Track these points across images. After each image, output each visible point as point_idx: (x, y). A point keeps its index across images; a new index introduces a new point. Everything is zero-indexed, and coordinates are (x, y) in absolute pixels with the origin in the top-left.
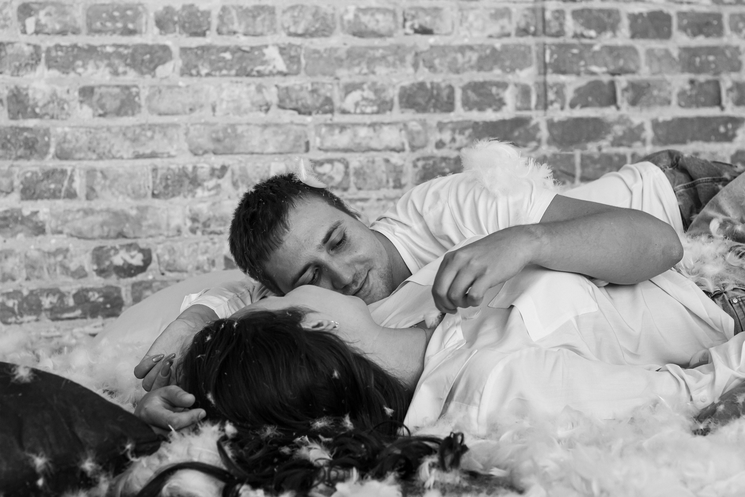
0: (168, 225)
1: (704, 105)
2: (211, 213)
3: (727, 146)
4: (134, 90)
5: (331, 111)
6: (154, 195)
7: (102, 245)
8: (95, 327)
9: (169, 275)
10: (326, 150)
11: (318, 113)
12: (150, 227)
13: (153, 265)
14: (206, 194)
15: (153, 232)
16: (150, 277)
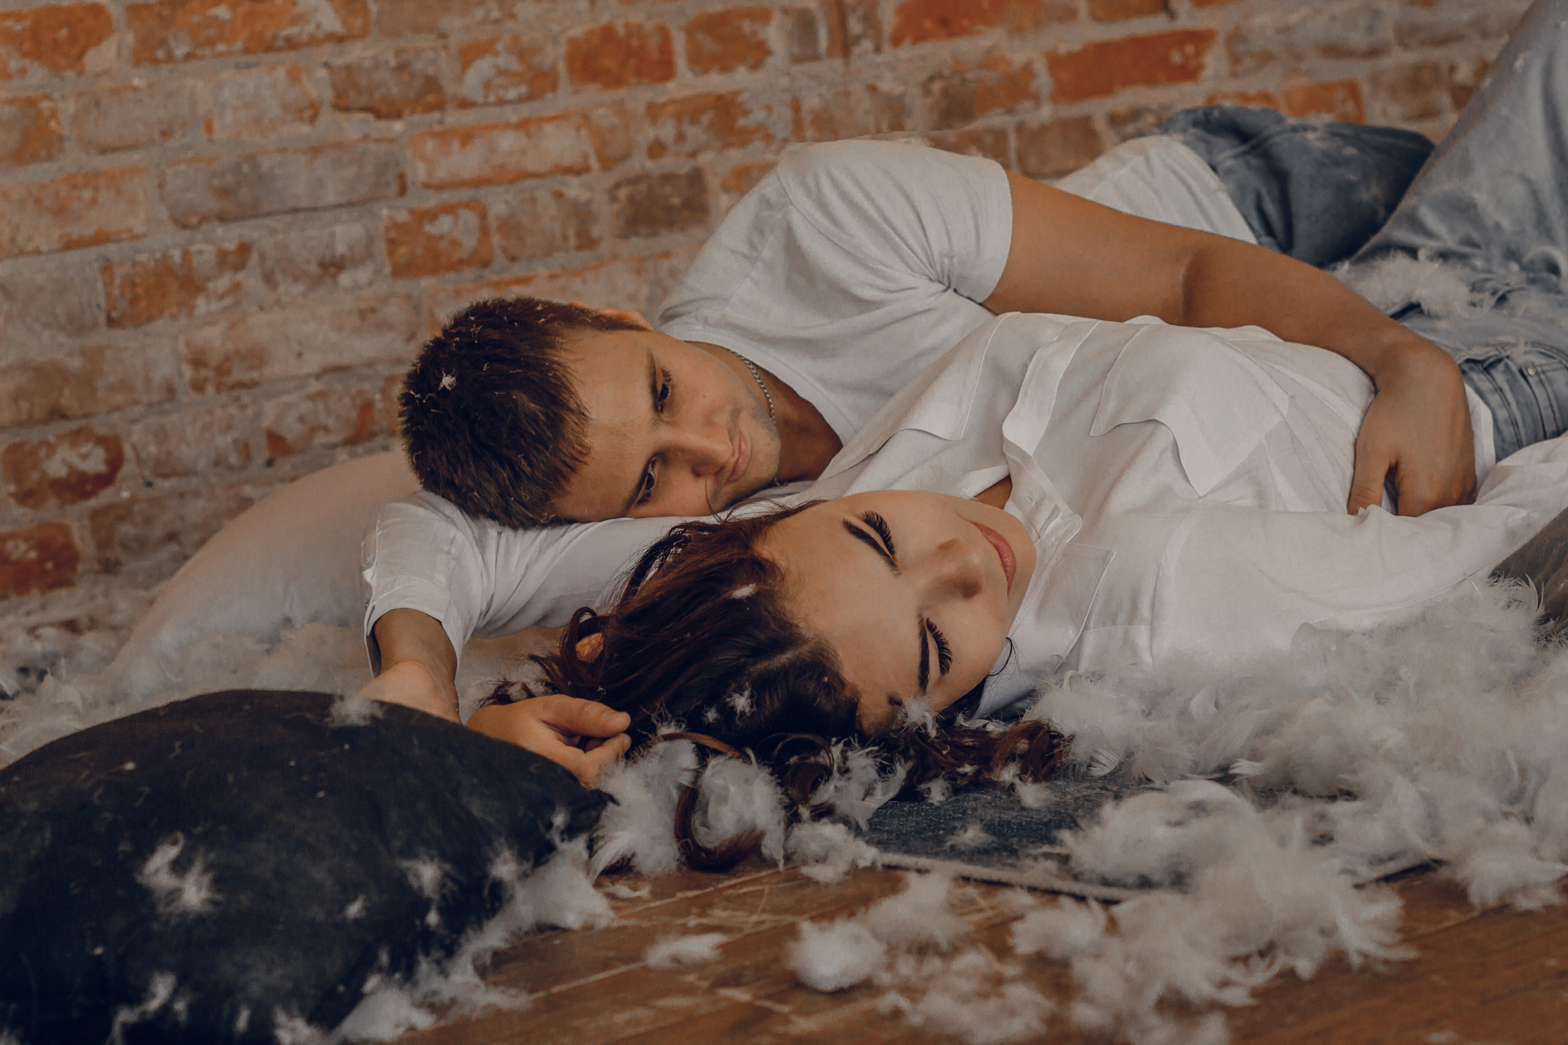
0: (148, 381)
1: (1140, 12)
2: (230, 346)
3: (1187, 88)
4: (45, 105)
5: (440, 106)
6: (111, 322)
7: (18, 440)
8: (28, 614)
9: (166, 485)
10: (440, 187)
11: (413, 112)
12: (112, 388)
13: (128, 469)
14: (215, 306)
15: (119, 399)
16: (125, 494)
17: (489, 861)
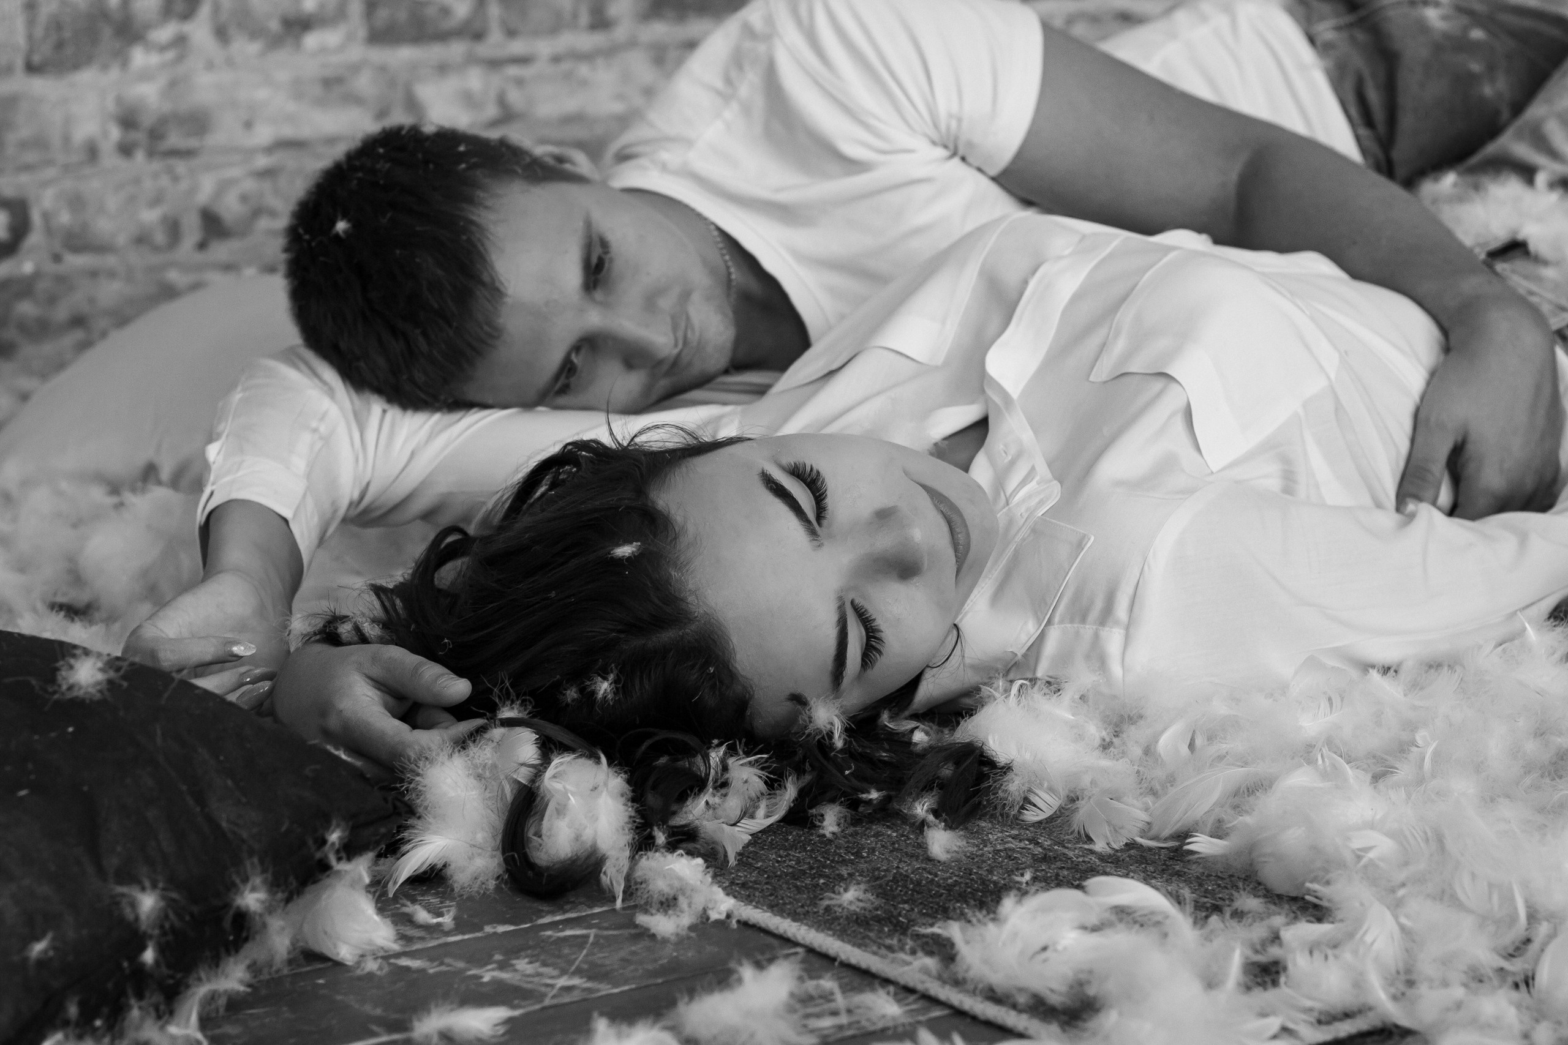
0: (67, 139)
2: (167, 107)
6: (32, 68)
9: (76, 261)
12: (24, 145)
13: (35, 238)
14: (154, 59)
15: (30, 157)
16: (28, 267)
17: (232, 888)
